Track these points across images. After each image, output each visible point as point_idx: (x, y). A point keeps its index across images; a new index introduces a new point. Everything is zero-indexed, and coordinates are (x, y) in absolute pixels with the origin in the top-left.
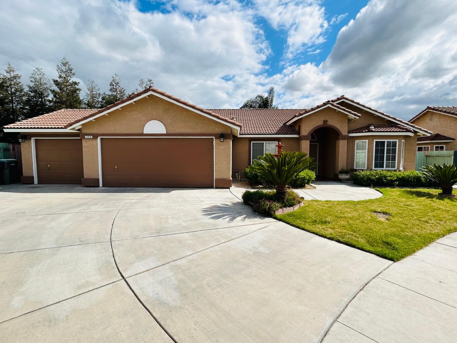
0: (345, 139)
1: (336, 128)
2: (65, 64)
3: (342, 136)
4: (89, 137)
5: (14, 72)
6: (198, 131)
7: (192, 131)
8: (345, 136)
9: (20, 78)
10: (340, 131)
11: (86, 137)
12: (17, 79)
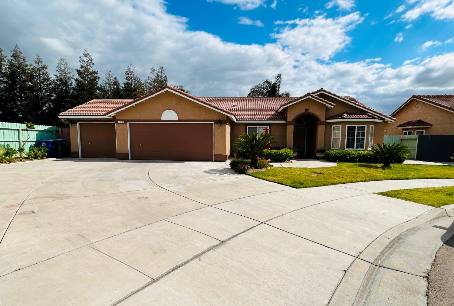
0: (324, 125)
1: (316, 115)
2: (86, 55)
3: (321, 121)
4: (122, 122)
5: (42, 63)
6: (202, 118)
7: (197, 118)
8: (323, 122)
9: (47, 68)
10: (319, 118)
11: (119, 122)
12: (45, 69)
